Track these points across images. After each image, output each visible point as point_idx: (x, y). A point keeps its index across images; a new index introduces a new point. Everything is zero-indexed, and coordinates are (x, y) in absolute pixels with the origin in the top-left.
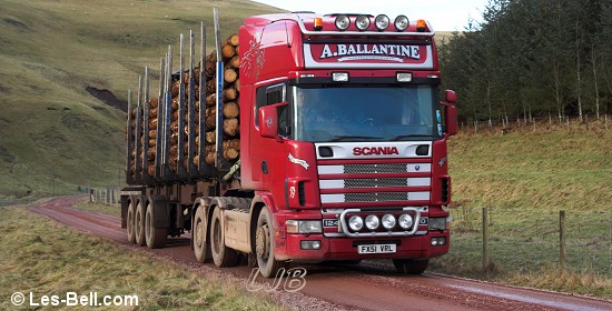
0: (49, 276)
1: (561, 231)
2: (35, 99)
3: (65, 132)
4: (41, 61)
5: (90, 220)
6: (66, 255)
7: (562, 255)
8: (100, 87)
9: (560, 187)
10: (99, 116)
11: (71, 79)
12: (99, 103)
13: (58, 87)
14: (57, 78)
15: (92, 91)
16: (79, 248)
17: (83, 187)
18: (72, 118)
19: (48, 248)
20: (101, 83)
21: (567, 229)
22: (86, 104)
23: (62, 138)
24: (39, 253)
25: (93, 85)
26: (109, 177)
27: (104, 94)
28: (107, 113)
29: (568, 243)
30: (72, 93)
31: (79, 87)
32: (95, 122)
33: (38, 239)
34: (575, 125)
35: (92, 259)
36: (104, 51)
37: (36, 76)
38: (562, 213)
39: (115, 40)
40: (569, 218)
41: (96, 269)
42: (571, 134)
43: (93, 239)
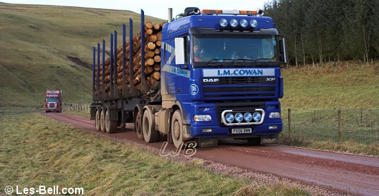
0: (52, 145)
1: (289, 118)
2: (44, 63)
3: (58, 77)
4: (47, 45)
5: (70, 118)
6: (60, 135)
7: (290, 129)
8: (74, 57)
9: (288, 98)
10: (74, 70)
11: (60, 53)
12: (74, 64)
13: (55, 57)
14: (54, 53)
15: (70, 58)
16: (66, 132)
17: (67, 103)
18: (61, 71)
19: (51, 132)
20: (74, 54)
21: (292, 117)
22: (67, 64)
23: (57, 81)
24: (47, 134)
25: (70, 55)
26: (79, 98)
27: (76, 60)
28: (78, 69)
29: (292, 123)
30: (61, 59)
31: (64, 56)
32: (72, 73)
33: (47, 128)
34: (294, 69)
35: (72, 137)
36: (76, 39)
37: (44, 52)
38: (289, 110)
39: (81, 34)
40: (292, 112)
41: (74, 141)
42: (293, 73)
43: (72, 128)
